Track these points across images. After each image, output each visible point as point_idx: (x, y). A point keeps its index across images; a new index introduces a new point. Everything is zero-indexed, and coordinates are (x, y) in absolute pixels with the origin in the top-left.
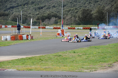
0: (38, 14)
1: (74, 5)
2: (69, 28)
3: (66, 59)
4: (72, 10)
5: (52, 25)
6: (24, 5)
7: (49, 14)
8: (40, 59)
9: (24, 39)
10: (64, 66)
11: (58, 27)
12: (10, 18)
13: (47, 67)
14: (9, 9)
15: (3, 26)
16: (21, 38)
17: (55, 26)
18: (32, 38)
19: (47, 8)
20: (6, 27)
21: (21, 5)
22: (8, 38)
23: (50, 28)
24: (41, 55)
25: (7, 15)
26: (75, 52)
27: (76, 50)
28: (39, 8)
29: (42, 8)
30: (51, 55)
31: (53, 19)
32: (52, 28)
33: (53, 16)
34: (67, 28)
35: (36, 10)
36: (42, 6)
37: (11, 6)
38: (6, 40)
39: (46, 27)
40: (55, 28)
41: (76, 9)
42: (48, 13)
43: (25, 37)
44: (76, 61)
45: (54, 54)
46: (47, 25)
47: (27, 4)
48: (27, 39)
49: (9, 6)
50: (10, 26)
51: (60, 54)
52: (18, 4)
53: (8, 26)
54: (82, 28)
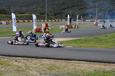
0: (81, 12)
1: (103, 7)
2: (100, 21)
3: (102, 40)
4: (102, 10)
5: (89, 19)
6: (72, 7)
7: (87, 12)
8: (85, 40)
10: (102, 45)
11: (94, 20)
12: (64, 15)
13: (91, 45)
14: (63, 9)
15: (60, 20)
16: (72, 27)
17: (92, 20)
18: (78, 27)
20: (62, 20)
21: (70, 7)
22: (63, 27)
23: (88, 21)
24: (85, 38)
25: (62, 13)
26: (106, 36)
27: (107, 35)
28: (81, 9)
29: (83, 9)
30: (92, 38)
31: (90, 15)
32: (90, 21)
33: (90, 14)
34: (99, 21)
35: (79, 10)
36: (83, 7)
37: (64, 8)
38: (63, 28)
39: (86, 20)
40: (91, 21)
41: (105, 9)
43: (73, 26)
44: (109, 42)
45: (93, 38)
46: (87, 19)
47: (74, 6)
48: (75, 28)
49: (63, 8)
50: (64, 20)
51: (97, 37)
52: (68, 6)
53: (63, 20)
54: (109, 21)
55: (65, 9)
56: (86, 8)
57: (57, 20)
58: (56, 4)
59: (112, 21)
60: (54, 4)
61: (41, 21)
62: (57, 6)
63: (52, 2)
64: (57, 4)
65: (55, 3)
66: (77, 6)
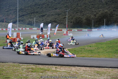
2: (68, 30)
19: (48, 16)
21: (29, 14)
28: (42, 16)
29: (44, 16)
35: (40, 17)
36: (44, 14)
37: (22, 14)
40: (58, 30)
42: (50, 19)
43: (46, 36)
47: (34, 13)
52: (27, 13)
53: (27, 29)
54: (77, 30)
55: (24, 15)
56: (47, 15)
57: (20, 29)
58: (12, 10)
59: (80, 31)
60: (10, 10)
61: (3, 30)
62: (14, 12)
63: (8, 8)
64: (14, 10)
65: (11, 8)
66: (37, 12)
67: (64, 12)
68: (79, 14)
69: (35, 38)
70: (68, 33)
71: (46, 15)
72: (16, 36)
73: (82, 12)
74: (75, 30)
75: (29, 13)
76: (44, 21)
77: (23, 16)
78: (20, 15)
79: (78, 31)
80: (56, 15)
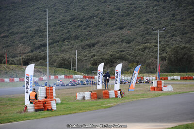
0: (94, 56)
9: (111, 97)
19: (102, 46)
21: (58, 41)
22: (86, 96)
23: (126, 78)
29: (93, 45)
34: (155, 78)
36: (93, 41)
38: (84, 98)
42: (111, 53)
43: (112, 93)
47: (68, 39)
48: (116, 97)
52: (52, 39)
53: (59, 76)
54: (179, 78)
55: (45, 46)
56: (100, 44)
57: (44, 78)
59: (187, 79)
61: (3, 81)
62: (22, 38)
63: (6, 28)
64: (22, 33)
66: (76, 37)
67: (141, 36)
68: (178, 38)
69: (86, 98)
70: (163, 85)
71: (98, 42)
72: (45, 96)
73: (186, 33)
74: (175, 77)
75: (57, 39)
76: (96, 57)
77: (43, 48)
78: (36, 46)
79: (183, 79)
80: (121, 42)
